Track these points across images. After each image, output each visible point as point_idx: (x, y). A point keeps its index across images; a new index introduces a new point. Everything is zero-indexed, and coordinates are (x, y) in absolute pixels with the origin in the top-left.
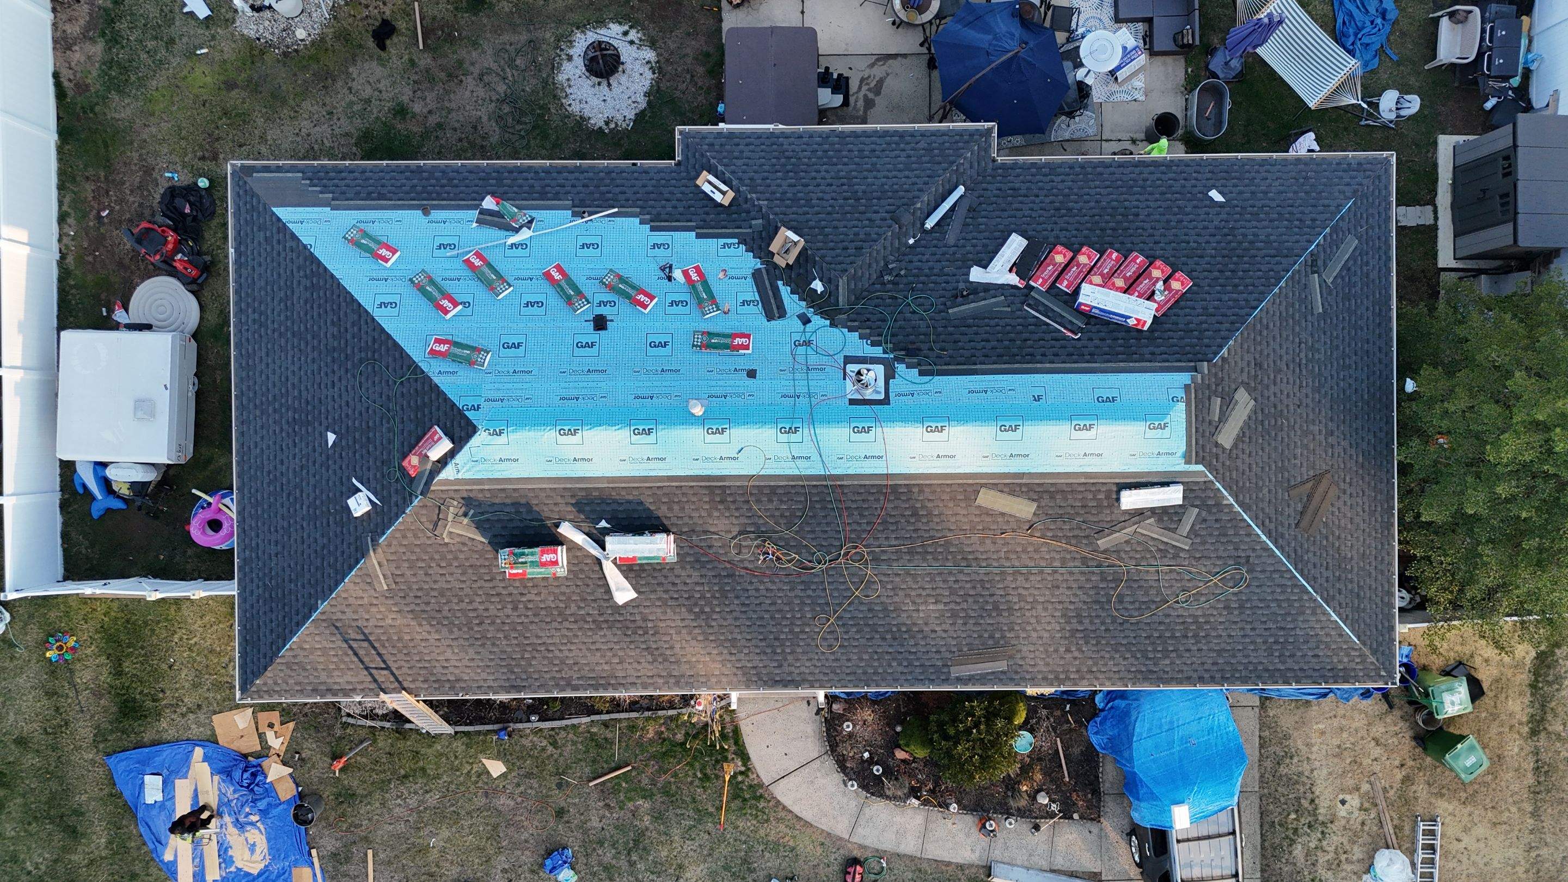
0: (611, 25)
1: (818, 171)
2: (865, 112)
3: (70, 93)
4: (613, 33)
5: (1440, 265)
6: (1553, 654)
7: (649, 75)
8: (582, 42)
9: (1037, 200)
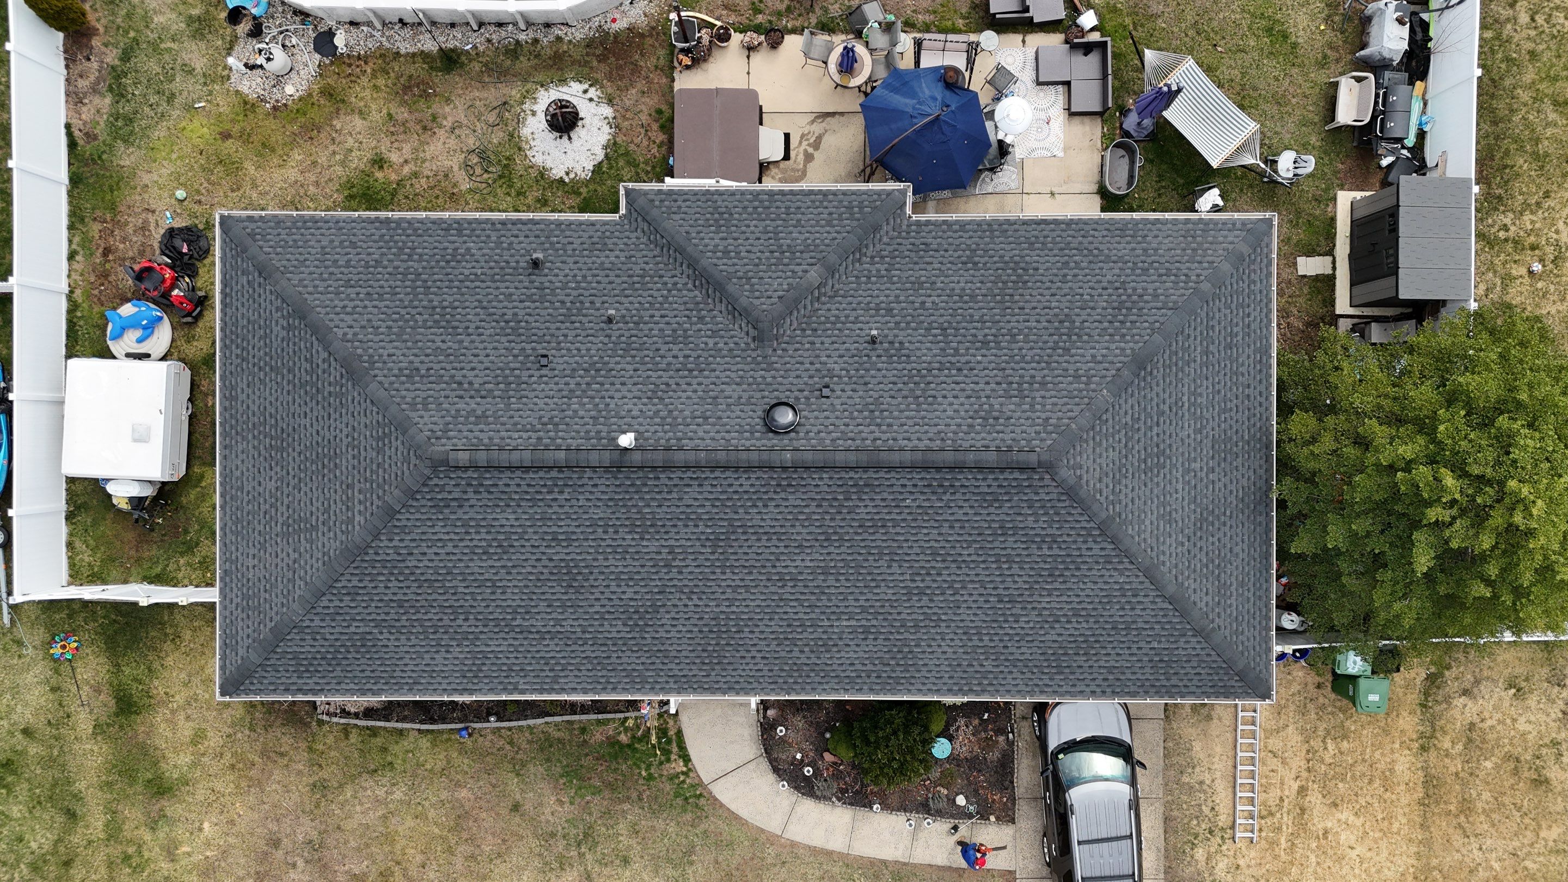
0: (572, 84)
1: (748, 226)
2: (805, 166)
3: (81, 142)
4: (573, 92)
5: (1338, 312)
6: (1442, 675)
7: (606, 129)
8: (546, 98)
9: (947, 255)
